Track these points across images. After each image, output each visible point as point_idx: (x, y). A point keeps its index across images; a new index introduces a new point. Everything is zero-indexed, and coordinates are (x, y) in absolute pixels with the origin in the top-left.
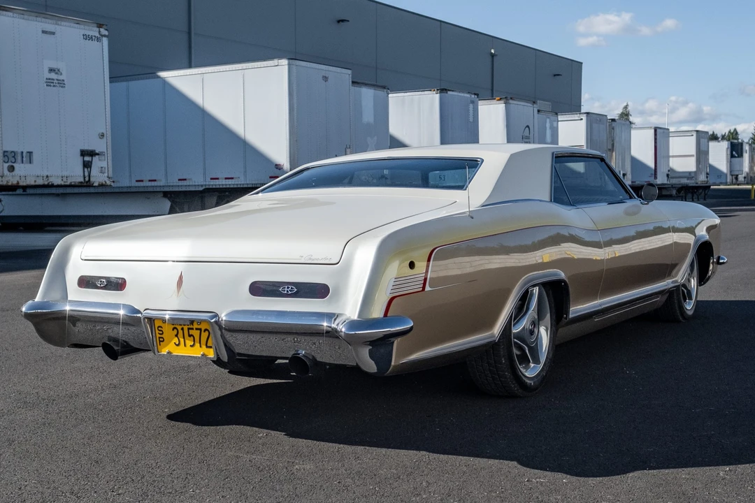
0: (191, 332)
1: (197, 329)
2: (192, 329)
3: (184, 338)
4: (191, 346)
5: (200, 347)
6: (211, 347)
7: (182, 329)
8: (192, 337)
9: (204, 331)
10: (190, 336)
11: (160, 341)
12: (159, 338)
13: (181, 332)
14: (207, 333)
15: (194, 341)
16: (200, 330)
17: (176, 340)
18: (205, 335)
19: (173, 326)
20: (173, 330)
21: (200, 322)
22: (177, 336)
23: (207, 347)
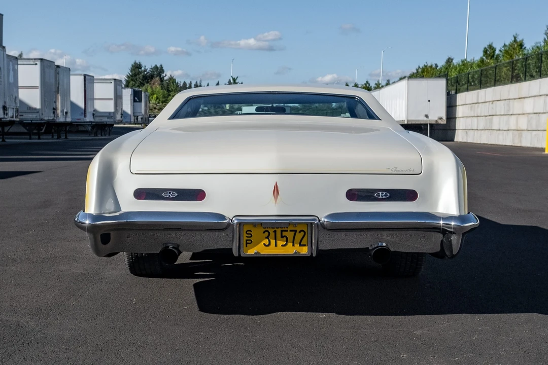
0: (284, 233)
1: (291, 231)
2: (287, 231)
3: (275, 239)
4: (282, 246)
5: (293, 245)
6: (305, 245)
7: (275, 232)
8: (285, 238)
9: (300, 232)
10: (282, 237)
11: (247, 243)
12: (247, 240)
13: (272, 234)
14: (302, 233)
15: (287, 241)
16: (295, 231)
17: (266, 242)
18: (299, 236)
19: (264, 230)
20: (264, 232)
21: (295, 224)
22: (267, 238)
23: (300, 245)
